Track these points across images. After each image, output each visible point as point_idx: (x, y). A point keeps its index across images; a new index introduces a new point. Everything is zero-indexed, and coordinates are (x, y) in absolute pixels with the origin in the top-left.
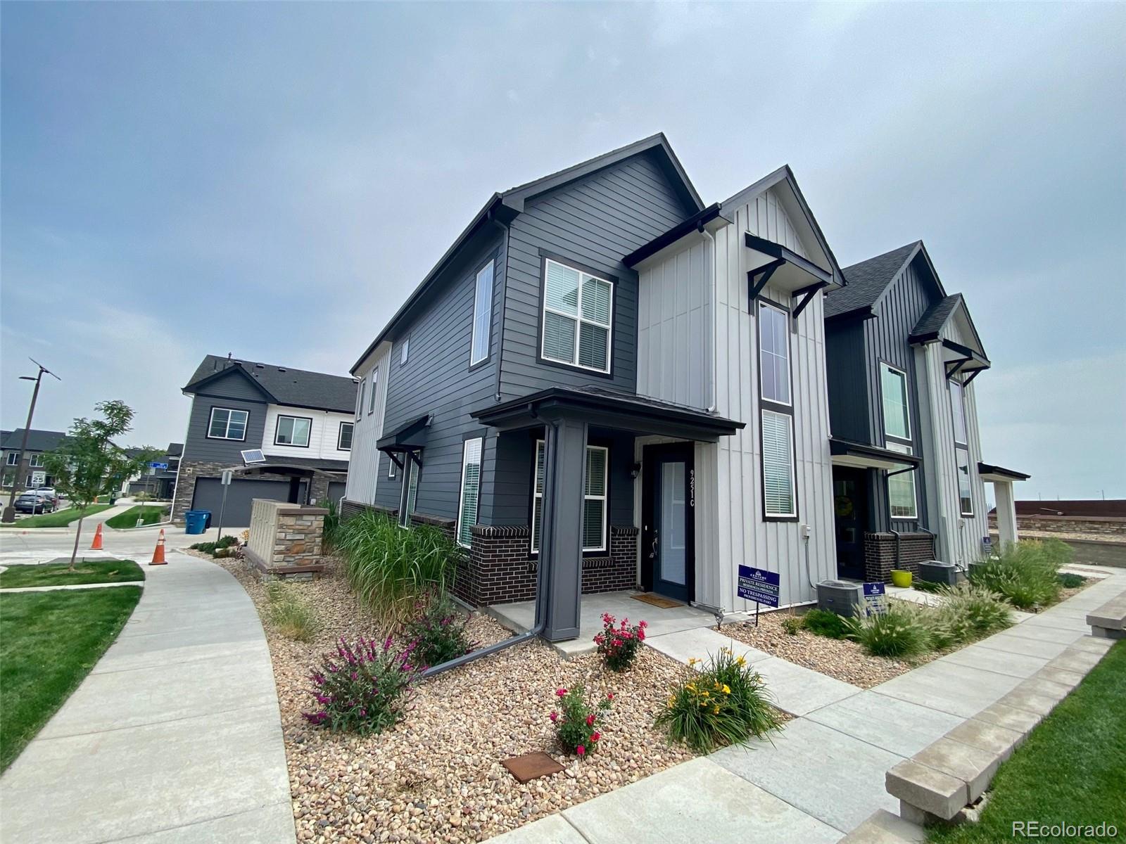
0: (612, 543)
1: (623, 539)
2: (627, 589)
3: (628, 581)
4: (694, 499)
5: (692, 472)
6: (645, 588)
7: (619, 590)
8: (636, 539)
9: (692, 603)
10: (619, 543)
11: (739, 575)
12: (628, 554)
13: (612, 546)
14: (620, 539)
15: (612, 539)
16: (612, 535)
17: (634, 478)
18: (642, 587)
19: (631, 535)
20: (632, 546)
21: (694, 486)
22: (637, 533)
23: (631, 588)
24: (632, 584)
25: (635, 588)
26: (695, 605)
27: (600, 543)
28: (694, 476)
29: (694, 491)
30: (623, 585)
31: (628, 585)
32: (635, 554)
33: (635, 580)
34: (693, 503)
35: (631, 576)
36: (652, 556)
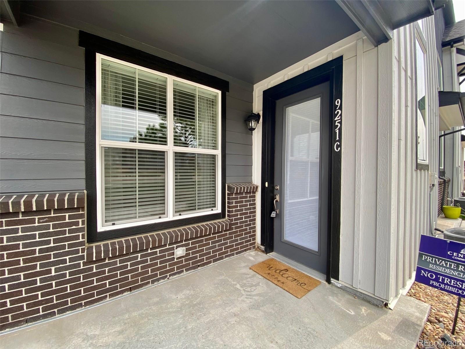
0: (229, 203)
1: (241, 198)
2: (245, 250)
3: (246, 242)
4: (340, 140)
5: (337, 103)
6: (265, 249)
7: (237, 253)
8: (254, 196)
9: (333, 280)
10: (236, 203)
11: (421, 250)
12: (247, 213)
13: (229, 207)
14: (237, 198)
15: (229, 199)
16: (228, 194)
17: (252, 129)
18: (263, 248)
19: (250, 193)
20: (250, 205)
21: (341, 123)
22: (257, 190)
23: (250, 249)
24: (251, 244)
25: (254, 247)
26: (339, 285)
27: (215, 204)
28: (341, 108)
29: (340, 129)
30: (241, 248)
31: (247, 246)
32: (255, 212)
33: (254, 239)
34: (339, 146)
35: (250, 237)
36: (273, 215)
